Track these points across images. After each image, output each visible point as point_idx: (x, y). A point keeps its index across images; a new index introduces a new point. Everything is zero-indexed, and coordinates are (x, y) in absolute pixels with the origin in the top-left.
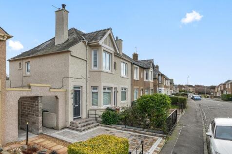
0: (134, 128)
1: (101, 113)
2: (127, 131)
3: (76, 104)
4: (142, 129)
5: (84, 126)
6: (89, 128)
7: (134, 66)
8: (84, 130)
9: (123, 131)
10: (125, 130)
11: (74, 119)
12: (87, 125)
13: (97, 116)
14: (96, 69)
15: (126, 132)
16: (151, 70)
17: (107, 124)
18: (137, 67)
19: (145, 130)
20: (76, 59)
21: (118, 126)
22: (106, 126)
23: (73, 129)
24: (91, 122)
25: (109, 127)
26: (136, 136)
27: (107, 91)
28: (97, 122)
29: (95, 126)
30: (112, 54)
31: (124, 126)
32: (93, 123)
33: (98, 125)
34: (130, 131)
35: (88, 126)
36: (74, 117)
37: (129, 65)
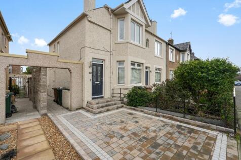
0: (169, 112)
1: (126, 92)
2: (159, 116)
3: (97, 81)
4: (182, 115)
5: (102, 107)
6: (108, 110)
7: (170, 47)
8: (100, 112)
9: (153, 117)
10: (156, 115)
11: (93, 99)
12: (107, 106)
13: (122, 96)
14: (122, 41)
15: (158, 118)
16: (188, 52)
17: (132, 106)
18: (173, 48)
19: (189, 116)
20: (96, 27)
21: (146, 109)
22: (132, 109)
23: (88, 111)
24: (113, 103)
25: (134, 110)
26: (172, 126)
27: (136, 67)
28: (122, 103)
29: (117, 108)
30: (142, 26)
31: (155, 110)
32: (115, 104)
33: (122, 107)
34: (163, 116)
35: (107, 108)
36: (93, 95)
37: (164, 45)
